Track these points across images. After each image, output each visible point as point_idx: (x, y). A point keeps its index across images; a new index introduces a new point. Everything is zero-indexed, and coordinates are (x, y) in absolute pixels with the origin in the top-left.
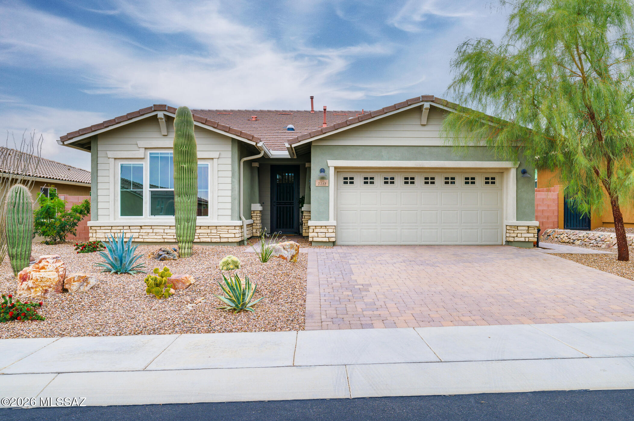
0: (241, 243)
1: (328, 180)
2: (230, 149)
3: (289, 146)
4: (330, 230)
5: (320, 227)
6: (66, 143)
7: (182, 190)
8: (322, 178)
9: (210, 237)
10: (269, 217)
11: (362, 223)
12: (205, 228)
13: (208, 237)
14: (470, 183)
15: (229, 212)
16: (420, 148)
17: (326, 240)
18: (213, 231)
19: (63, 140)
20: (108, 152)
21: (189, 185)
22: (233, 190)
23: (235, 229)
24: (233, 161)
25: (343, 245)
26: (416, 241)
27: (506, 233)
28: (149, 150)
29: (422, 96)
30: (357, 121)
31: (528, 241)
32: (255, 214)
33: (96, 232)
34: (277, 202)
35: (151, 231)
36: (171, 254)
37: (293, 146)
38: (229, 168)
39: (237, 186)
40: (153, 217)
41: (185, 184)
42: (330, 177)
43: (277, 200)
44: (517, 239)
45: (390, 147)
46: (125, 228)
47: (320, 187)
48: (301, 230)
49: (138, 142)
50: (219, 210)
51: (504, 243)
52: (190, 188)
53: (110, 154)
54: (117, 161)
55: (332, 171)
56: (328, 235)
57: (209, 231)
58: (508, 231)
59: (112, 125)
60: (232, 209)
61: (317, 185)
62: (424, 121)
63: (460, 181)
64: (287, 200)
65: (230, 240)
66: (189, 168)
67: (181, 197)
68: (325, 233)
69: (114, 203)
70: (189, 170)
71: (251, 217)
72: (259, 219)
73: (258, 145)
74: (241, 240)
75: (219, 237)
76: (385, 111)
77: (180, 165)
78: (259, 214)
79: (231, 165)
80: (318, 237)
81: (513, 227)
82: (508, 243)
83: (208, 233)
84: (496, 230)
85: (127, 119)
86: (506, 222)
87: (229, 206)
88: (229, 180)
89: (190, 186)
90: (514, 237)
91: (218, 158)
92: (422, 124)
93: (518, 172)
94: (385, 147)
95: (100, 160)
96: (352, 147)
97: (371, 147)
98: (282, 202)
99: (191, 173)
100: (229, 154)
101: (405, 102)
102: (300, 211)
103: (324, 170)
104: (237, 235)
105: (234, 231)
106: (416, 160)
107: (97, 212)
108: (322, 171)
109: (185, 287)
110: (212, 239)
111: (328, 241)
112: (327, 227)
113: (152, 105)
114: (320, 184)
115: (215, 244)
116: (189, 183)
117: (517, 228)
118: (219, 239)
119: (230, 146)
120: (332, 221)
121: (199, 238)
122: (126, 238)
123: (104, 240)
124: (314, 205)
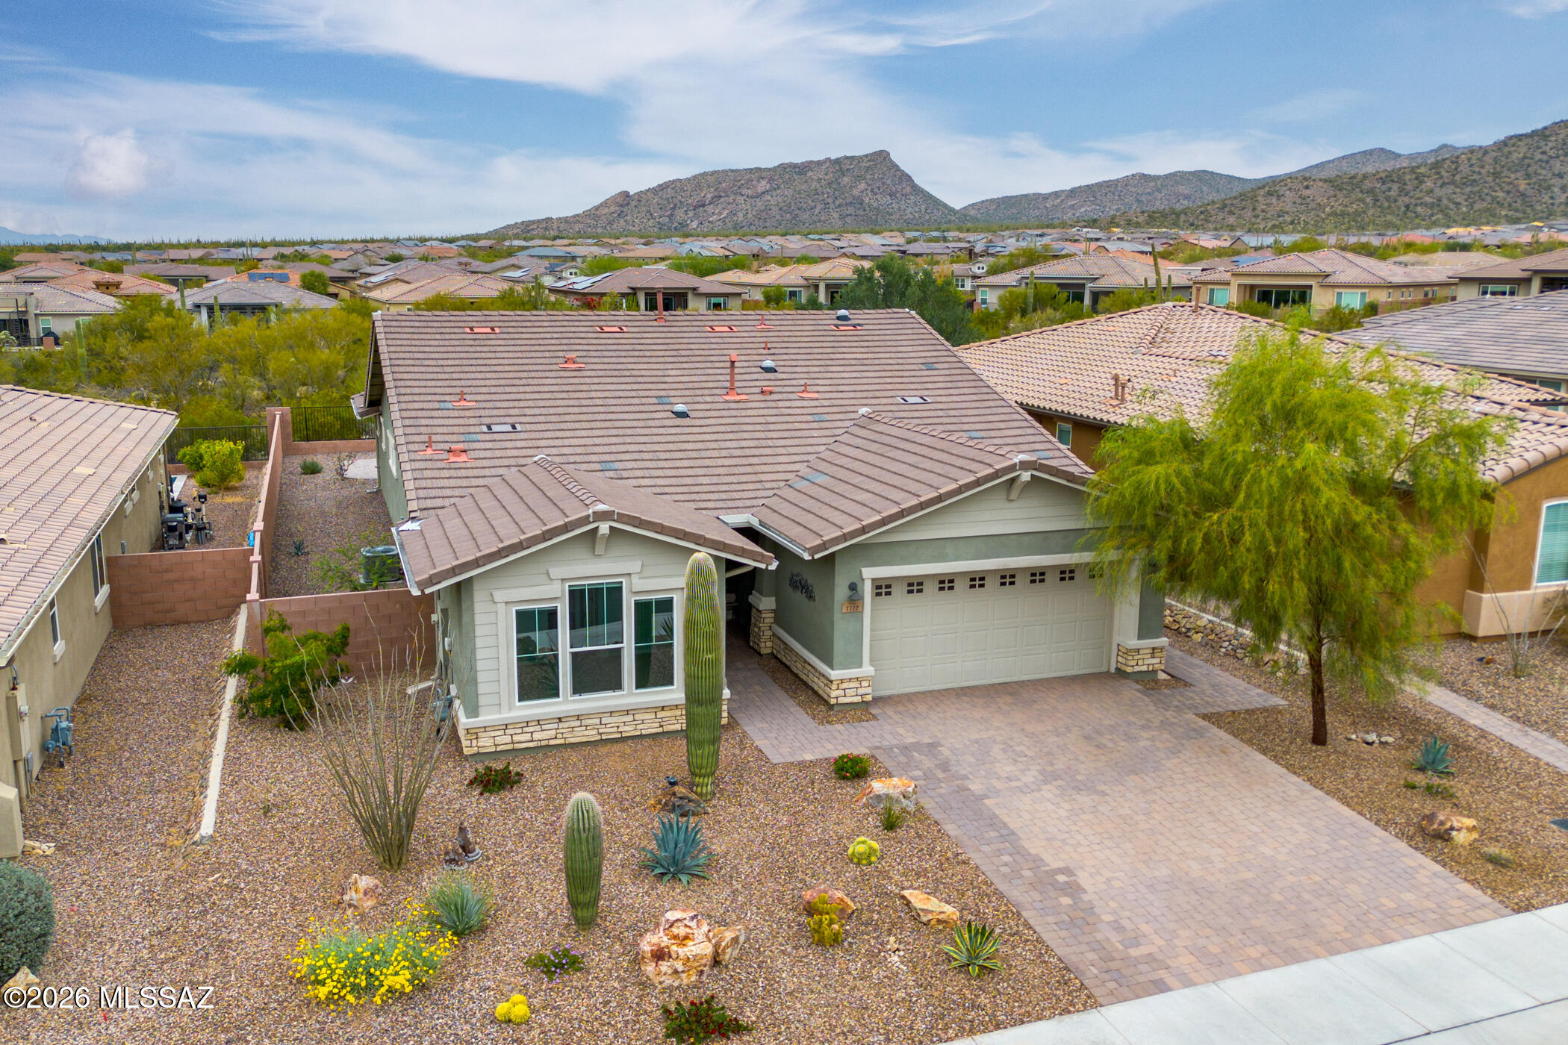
1: (862, 602)
3: (811, 559)
4: (865, 684)
5: (849, 681)
6: (428, 591)
8: (853, 599)
9: (679, 721)
12: (672, 708)
17: (858, 699)
20: (493, 592)
27: (1118, 658)
28: (568, 581)
29: (1020, 463)
31: (1152, 671)
33: (477, 738)
35: (578, 723)
37: (816, 556)
40: (577, 697)
42: (865, 597)
44: (1135, 669)
45: (958, 539)
46: (530, 725)
47: (849, 615)
49: (549, 569)
51: (1112, 670)
53: (498, 596)
54: (509, 606)
55: (868, 588)
56: (861, 691)
57: (678, 712)
58: (1120, 656)
59: (516, 553)
61: (844, 611)
68: (857, 689)
73: (770, 568)
76: (963, 490)
80: (844, 697)
81: (1132, 650)
83: (676, 716)
84: (1102, 652)
86: (1117, 644)
90: (1133, 666)
92: (1010, 499)
94: (952, 540)
95: (480, 609)
97: (931, 541)
101: (993, 473)
103: (856, 585)
107: (477, 701)
108: (853, 587)
111: (860, 702)
112: (860, 680)
114: (849, 609)
117: (1139, 652)
120: (867, 669)
121: (661, 726)
122: (532, 741)
123: (493, 749)
124: (839, 645)
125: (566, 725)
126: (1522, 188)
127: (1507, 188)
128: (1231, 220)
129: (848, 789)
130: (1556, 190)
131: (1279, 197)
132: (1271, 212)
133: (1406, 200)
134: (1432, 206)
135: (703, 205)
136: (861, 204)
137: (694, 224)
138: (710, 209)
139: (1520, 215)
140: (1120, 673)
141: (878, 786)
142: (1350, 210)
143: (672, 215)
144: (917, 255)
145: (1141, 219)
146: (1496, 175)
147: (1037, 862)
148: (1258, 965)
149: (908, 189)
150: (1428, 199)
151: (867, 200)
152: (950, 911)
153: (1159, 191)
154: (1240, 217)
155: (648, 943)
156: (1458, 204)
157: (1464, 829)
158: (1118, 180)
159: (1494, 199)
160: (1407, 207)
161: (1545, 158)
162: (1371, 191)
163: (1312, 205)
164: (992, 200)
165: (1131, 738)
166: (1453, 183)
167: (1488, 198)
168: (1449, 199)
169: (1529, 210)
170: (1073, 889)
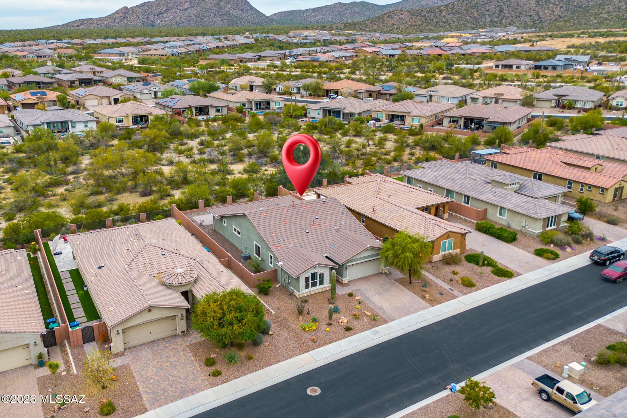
17: (347, 283)
18: (325, 288)
20: (303, 276)
40: (312, 288)
44: (384, 272)
49: (309, 272)
56: (347, 281)
86: (381, 268)
108: (346, 267)
114: (346, 270)
120: (348, 278)
121: (322, 291)
122: (306, 295)
123: (302, 297)
124: (344, 275)
125: (311, 292)
126: (475, 15)
127: (471, 15)
128: (375, 27)
129: (351, 298)
130: (487, 16)
131: (392, 18)
132: (390, 24)
133: (436, 20)
134: (445, 22)
135: (162, 14)
136: (230, 14)
137: (158, 22)
138: (165, 15)
139: (475, 26)
140: (382, 273)
141: (357, 298)
142: (417, 24)
143: (148, 17)
144: (265, 57)
145: (342, 26)
146: (467, 10)
147: (378, 306)
148: (405, 316)
149: (248, 8)
150: (444, 20)
151: (231, 12)
152: (370, 314)
153: (347, 10)
154: (378, 26)
155: (340, 321)
156: (454, 22)
157: (427, 296)
158: (331, 5)
159: (466, 19)
160: (437, 22)
161: (483, 3)
162: (424, 16)
163: (404, 22)
164: (282, 12)
165: (386, 285)
166: (452, 13)
167: (464, 19)
168: (451, 20)
169: (477, 24)
170: (383, 309)
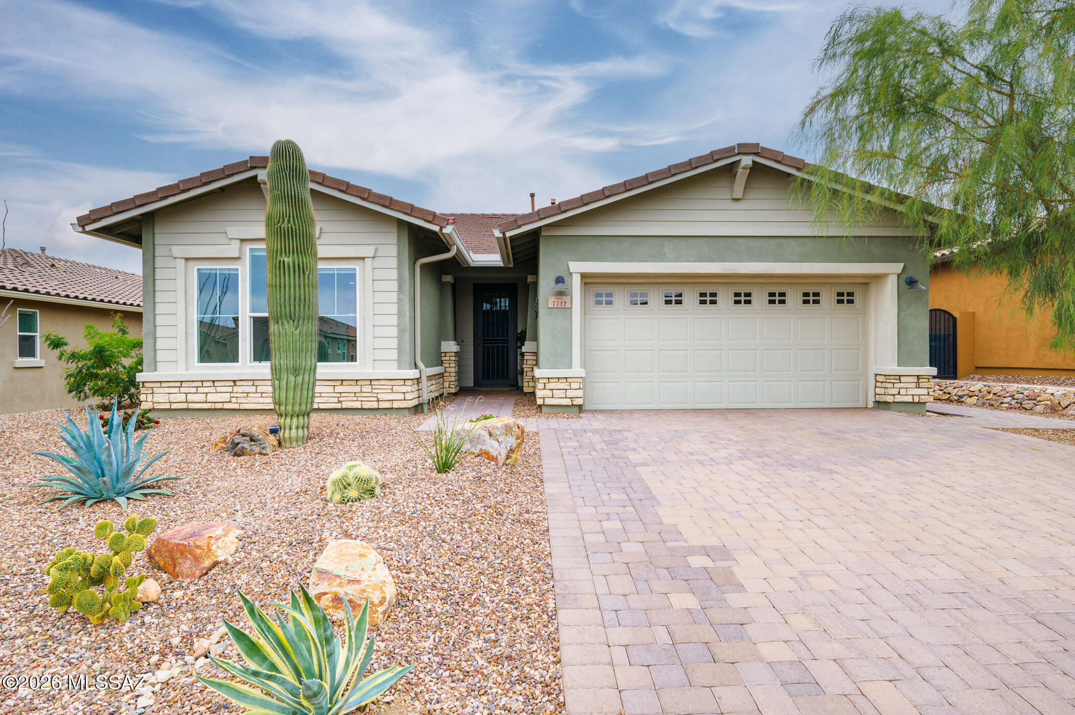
0: (417, 409)
1: (569, 297)
2: (395, 241)
3: (501, 235)
4: (574, 386)
5: (557, 380)
6: (88, 228)
7: (283, 309)
8: (560, 294)
9: (359, 399)
10: (471, 362)
11: (628, 372)
12: (351, 382)
13: (355, 399)
14: (811, 302)
15: (394, 355)
16: (730, 240)
17: (567, 402)
18: (364, 389)
19: (83, 222)
20: (173, 248)
21: (297, 299)
22: (400, 314)
23: (404, 385)
24: (400, 263)
25: (596, 411)
26: (720, 403)
27: (876, 387)
28: (248, 243)
29: (738, 144)
30: (623, 189)
31: (919, 402)
32: (447, 358)
33: (153, 393)
34: (484, 340)
35: (253, 389)
36: (259, 440)
37: (508, 234)
38: (394, 274)
39: (407, 308)
40: (257, 364)
41: (287, 296)
42: (574, 292)
43: (484, 336)
44: (899, 399)
45: (677, 238)
46: (205, 384)
47: (555, 310)
48: (519, 381)
49: (228, 229)
50: (376, 350)
51: (871, 405)
52: (299, 306)
53: (177, 251)
54: (190, 263)
55: (576, 281)
56: (570, 393)
57: (357, 389)
58: (878, 384)
59: (174, 195)
60: (400, 349)
61: (551, 305)
62: (738, 192)
63: (794, 298)
64: (498, 336)
65: (396, 405)
66: (296, 263)
67: (280, 323)
68: (566, 390)
69: (186, 339)
70: (297, 269)
71: (441, 363)
72: (453, 365)
73: (444, 231)
74: (417, 403)
75: (376, 399)
76: (673, 171)
77: (276, 258)
78: (453, 358)
79: (396, 270)
80: (553, 397)
81: (892, 377)
82: (881, 405)
83: (355, 393)
84: (857, 382)
85: (200, 184)
86: (873, 369)
87: (394, 343)
88: (394, 297)
89: (300, 300)
90: (894, 395)
91: (374, 257)
92: (734, 197)
93: (900, 283)
94: (670, 238)
95: (159, 262)
96: (612, 238)
97: (646, 238)
98: (491, 340)
99: (302, 274)
100: (393, 250)
101: (707, 155)
102: (519, 353)
103: (562, 278)
104: (409, 396)
105: (404, 389)
106: (723, 261)
107: (155, 356)
108: (560, 280)
109: (198, 573)
110: (363, 403)
111: (570, 404)
112: (569, 380)
113: (247, 158)
114: (556, 303)
115: (369, 411)
116: (297, 295)
117: (900, 379)
118: (376, 403)
119: (395, 235)
120: (577, 370)
121: (340, 402)
122: (206, 402)
123: (167, 406)
125: (241, 389)
